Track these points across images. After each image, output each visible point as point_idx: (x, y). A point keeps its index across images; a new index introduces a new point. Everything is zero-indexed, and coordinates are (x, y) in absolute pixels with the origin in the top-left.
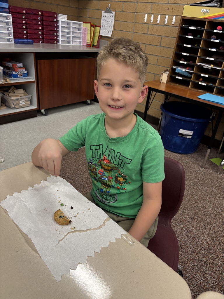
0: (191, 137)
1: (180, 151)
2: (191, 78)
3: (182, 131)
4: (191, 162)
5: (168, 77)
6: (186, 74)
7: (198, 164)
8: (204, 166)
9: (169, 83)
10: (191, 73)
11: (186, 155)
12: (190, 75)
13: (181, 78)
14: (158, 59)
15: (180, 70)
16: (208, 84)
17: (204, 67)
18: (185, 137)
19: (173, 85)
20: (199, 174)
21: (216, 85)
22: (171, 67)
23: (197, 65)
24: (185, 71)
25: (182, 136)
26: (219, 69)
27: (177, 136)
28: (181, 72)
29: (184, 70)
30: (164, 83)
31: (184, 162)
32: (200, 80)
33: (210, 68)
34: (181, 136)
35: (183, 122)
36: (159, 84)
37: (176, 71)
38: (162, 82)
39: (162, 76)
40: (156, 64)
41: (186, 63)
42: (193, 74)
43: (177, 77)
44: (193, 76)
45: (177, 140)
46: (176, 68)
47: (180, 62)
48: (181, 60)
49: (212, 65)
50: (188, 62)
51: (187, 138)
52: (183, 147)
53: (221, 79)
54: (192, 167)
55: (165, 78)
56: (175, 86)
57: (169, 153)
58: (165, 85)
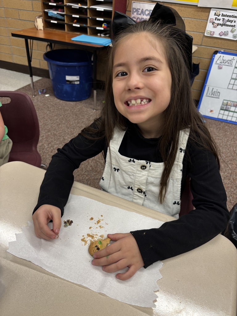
0: (78, 83)
1: (74, 99)
2: (64, 20)
3: (68, 78)
4: (85, 107)
5: (43, 22)
6: (60, 17)
7: (91, 108)
8: (95, 108)
9: (46, 29)
10: (63, 15)
11: (80, 102)
12: (63, 17)
13: (56, 22)
14: (32, 4)
15: (52, 13)
16: (82, 25)
17: (73, 7)
18: (73, 83)
19: (51, 31)
20: (91, 116)
21: (88, 25)
22: (43, 11)
23: (66, 5)
24: (57, 13)
25: (70, 83)
26: (86, 7)
27: (66, 84)
28: (53, 15)
29: (55, 12)
30: (41, 30)
31: (78, 108)
32: (74, 22)
33: (78, 8)
34: (68, 83)
35: (66, 68)
36: (36, 31)
37: (49, 15)
38: (39, 29)
39: (37, 22)
40: (32, 10)
41: (55, 4)
42: (65, 16)
43: (52, 21)
44: (66, 18)
45: (67, 88)
46: (48, 11)
47: (50, 4)
48: (51, 2)
49: (79, 4)
50: (58, 4)
51: (75, 84)
52: (75, 94)
53: (90, 18)
54: (85, 111)
55: (40, 23)
56: (52, 31)
57: (64, 103)
58: (42, 31)
